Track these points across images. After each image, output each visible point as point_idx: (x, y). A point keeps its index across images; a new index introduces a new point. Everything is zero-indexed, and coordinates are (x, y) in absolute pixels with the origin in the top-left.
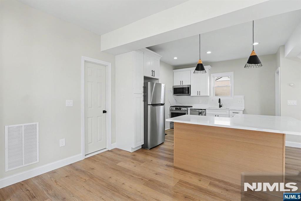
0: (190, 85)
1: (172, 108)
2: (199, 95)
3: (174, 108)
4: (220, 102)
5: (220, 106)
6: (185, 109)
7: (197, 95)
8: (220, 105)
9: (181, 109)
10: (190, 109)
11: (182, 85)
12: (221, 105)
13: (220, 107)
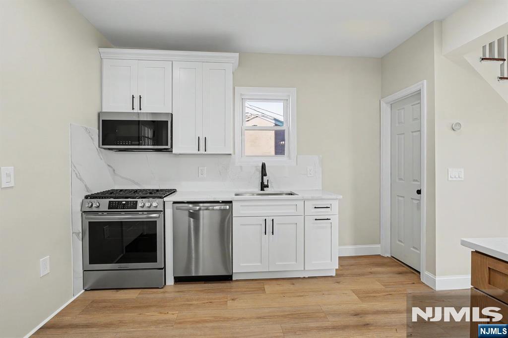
0: (172, 115)
1: (95, 202)
2: (202, 151)
3: (104, 203)
4: (264, 173)
5: (263, 186)
6: (156, 203)
7: (197, 152)
8: (262, 183)
9: (135, 205)
10: (174, 203)
11: (137, 110)
12: (266, 183)
13: (262, 189)
